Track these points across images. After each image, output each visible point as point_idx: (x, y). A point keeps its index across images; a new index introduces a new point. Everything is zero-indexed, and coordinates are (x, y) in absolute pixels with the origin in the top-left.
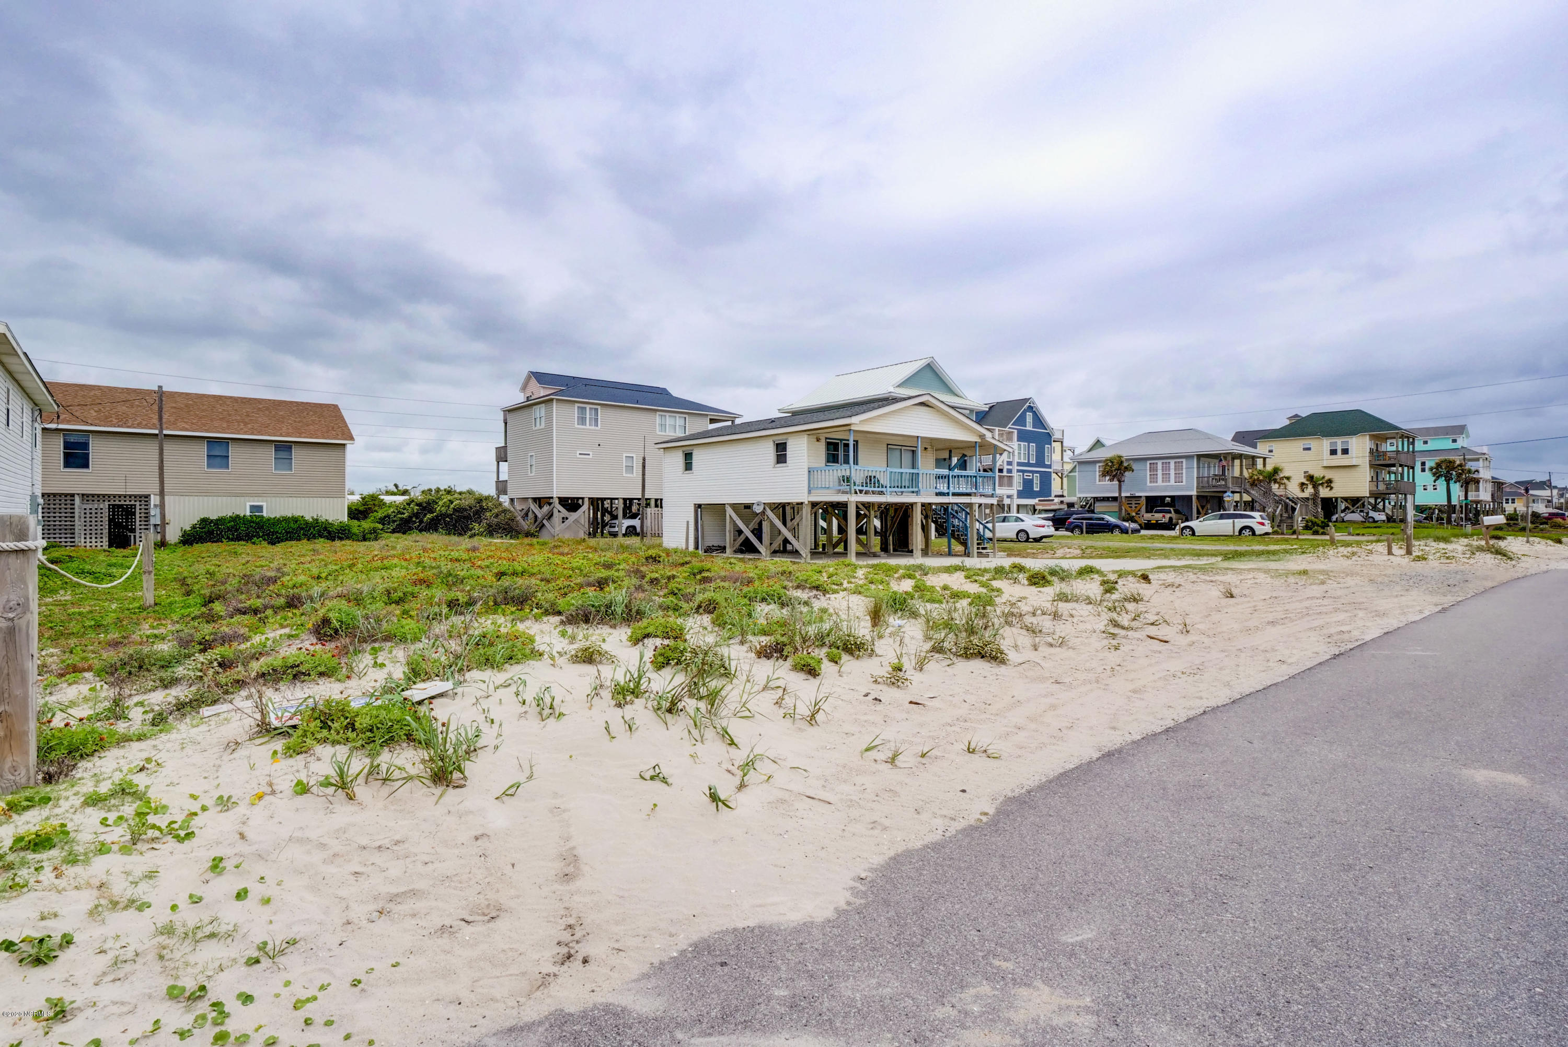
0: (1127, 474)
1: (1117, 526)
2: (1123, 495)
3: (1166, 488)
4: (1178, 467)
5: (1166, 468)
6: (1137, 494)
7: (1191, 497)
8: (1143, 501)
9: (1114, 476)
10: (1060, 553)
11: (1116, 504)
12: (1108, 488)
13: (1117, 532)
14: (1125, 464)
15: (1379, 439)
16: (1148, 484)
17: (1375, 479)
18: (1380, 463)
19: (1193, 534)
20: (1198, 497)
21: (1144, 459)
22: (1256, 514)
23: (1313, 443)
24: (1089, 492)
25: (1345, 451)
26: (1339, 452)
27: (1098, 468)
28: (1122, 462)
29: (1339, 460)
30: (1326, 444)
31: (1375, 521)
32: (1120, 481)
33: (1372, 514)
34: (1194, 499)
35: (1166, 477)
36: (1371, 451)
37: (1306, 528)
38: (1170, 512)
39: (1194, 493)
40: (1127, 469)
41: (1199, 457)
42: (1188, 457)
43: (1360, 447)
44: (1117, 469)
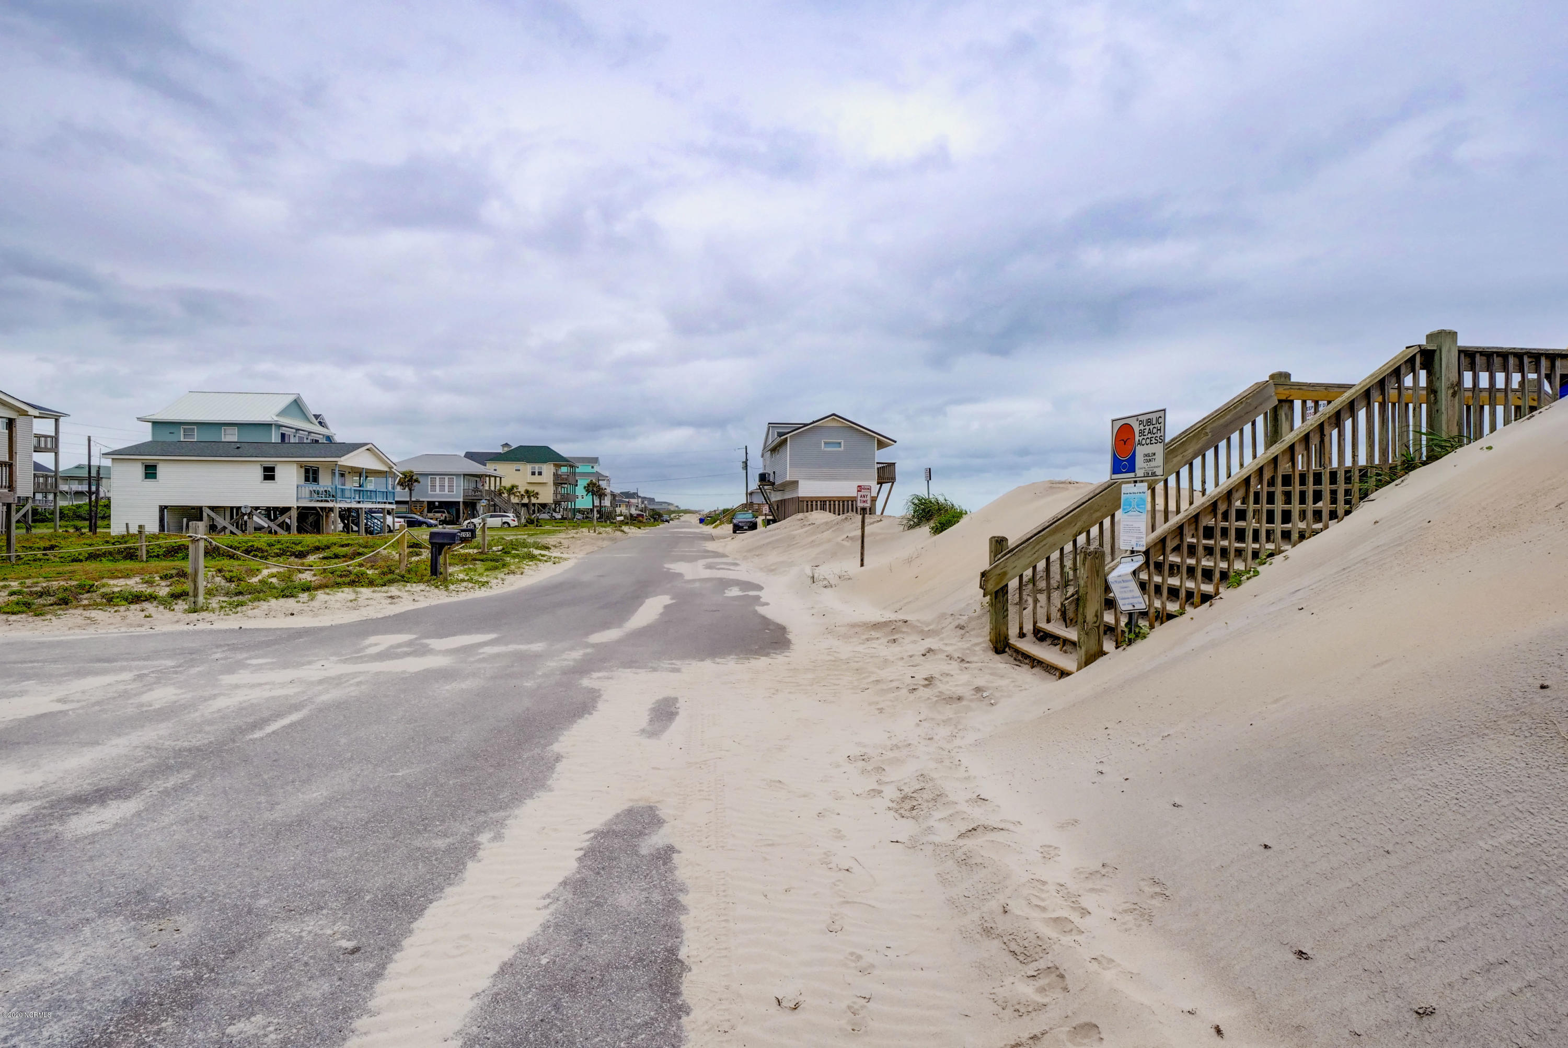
0: (416, 484)
2: (412, 499)
3: (442, 496)
4: (451, 480)
5: (442, 480)
6: (421, 500)
7: (458, 502)
8: (426, 504)
9: (407, 486)
11: (407, 506)
12: (403, 494)
14: (414, 478)
15: (558, 466)
16: (429, 492)
17: (556, 492)
18: (559, 481)
20: (463, 502)
21: (427, 475)
22: (510, 515)
23: (521, 466)
25: (540, 474)
26: (537, 473)
28: (412, 476)
29: (537, 479)
30: (529, 468)
31: (556, 519)
32: (410, 490)
33: (554, 514)
34: (461, 504)
35: (442, 488)
36: (554, 474)
37: (528, 523)
38: (444, 512)
39: (461, 500)
40: (416, 481)
41: (464, 475)
42: (458, 475)
43: (548, 470)
44: (409, 480)
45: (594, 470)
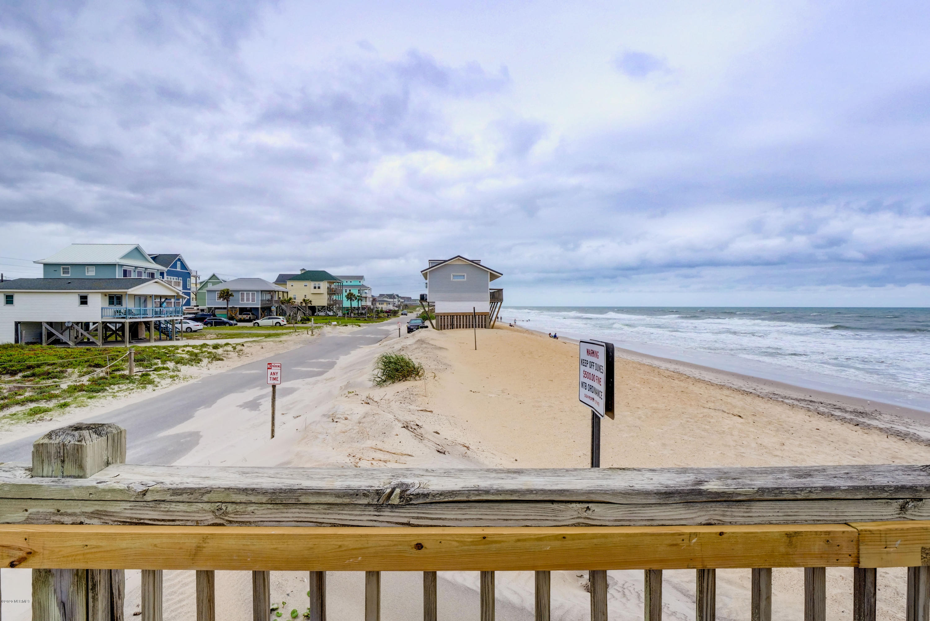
0: (231, 297)
1: (227, 323)
2: (229, 306)
3: (248, 304)
4: (253, 295)
5: (248, 295)
6: (235, 306)
7: (258, 308)
8: (238, 310)
9: (225, 299)
10: (207, 337)
11: (226, 311)
12: (222, 303)
13: (227, 325)
14: (230, 293)
15: (331, 283)
16: (240, 302)
17: (329, 299)
18: (331, 292)
19: (259, 326)
20: (261, 308)
21: (238, 291)
22: (281, 317)
23: (307, 283)
24: (213, 305)
25: (319, 288)
26: (317, 288)
27: (217, 295)
28: (228, 292)
29: (317, 291)
30: (312, 284)
31: (329, 316)
32: (227, 301)
33: (328, 312)
34: (260, 309)
35: (248, 300)
36: (328, 288)
37: (301, 320)
38: (249, 314)
39: (260, 306)
40: (231, 295)
41: (262, 291)
42: (258, 292)
43: (324, 286)
44: (226, 295)
45: (361, 284)
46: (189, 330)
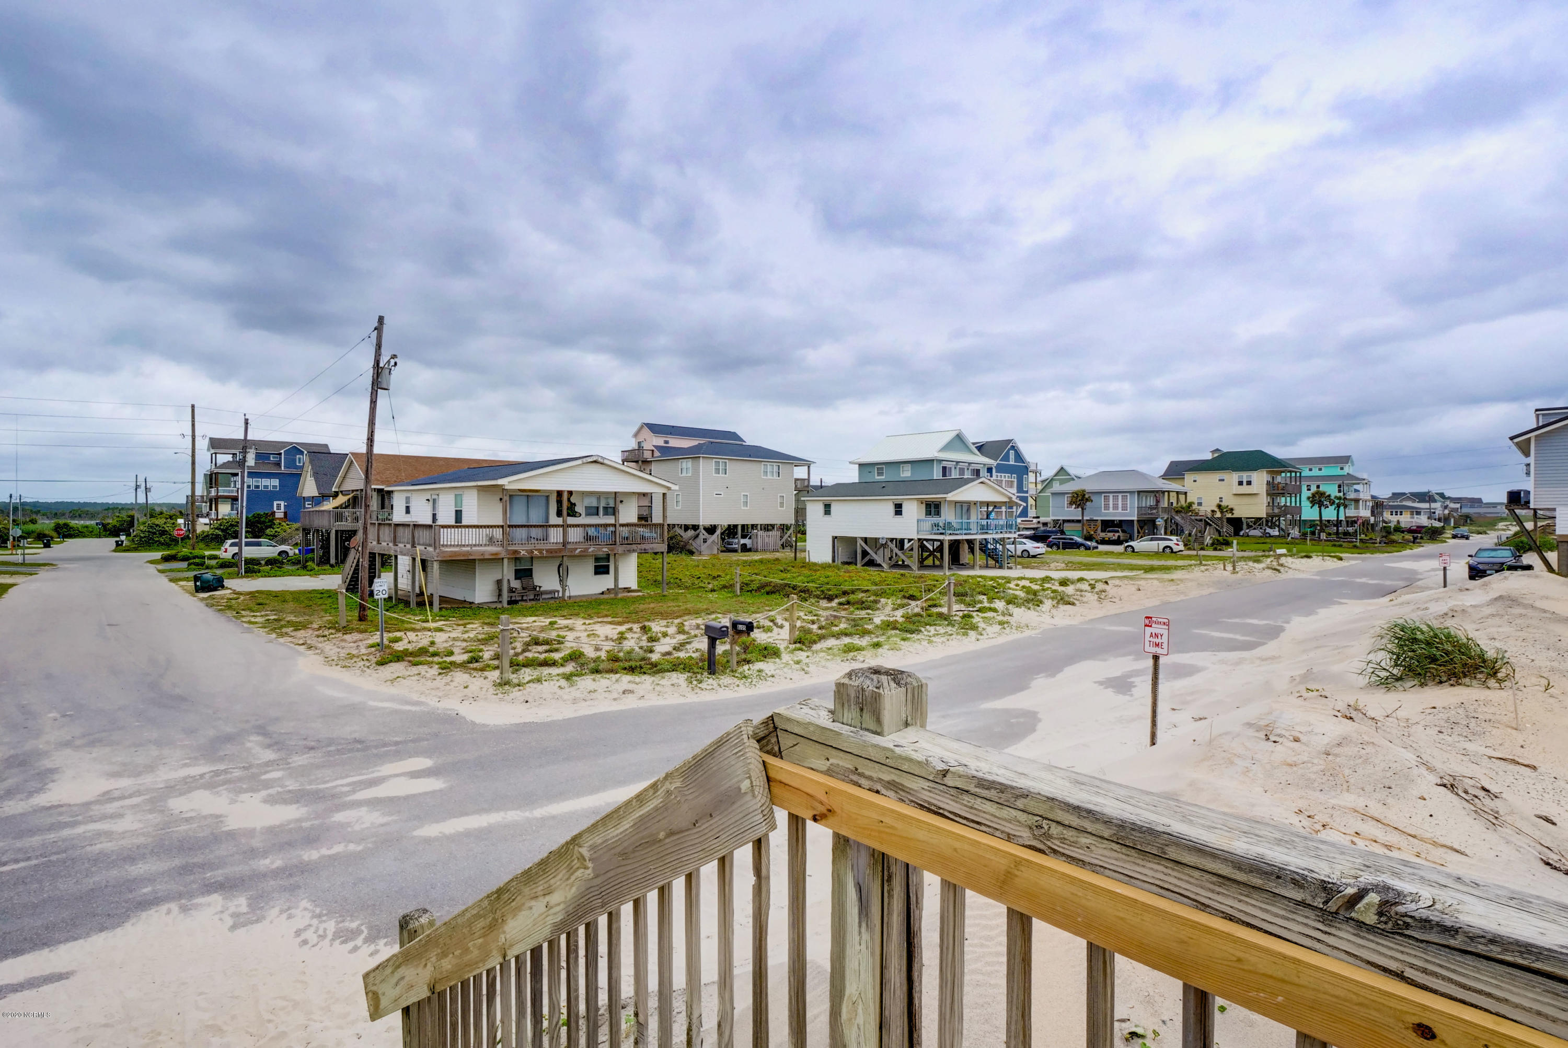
0: (1088, 503)
1: (1082, 545)
2: (1085, 518)
3: (1114, 515)
4: (1125, 498)
5: (1116, 498)
6: (1095, 518)
7: (1133, 521)
8: (1099, 524)
9: (1079, 505)
10: (1052, 565)
11: (1080, 525)
12: (1074, 513)
13: (1083, 548)
14: (1087, 496)
15: (1273, 474)
16: (1103, 511)
17: (1271, 504)
18: (1274, 491)
19: (1133, 551)
20: (1138, 521)
21: (1100, 493)
22: (1174, 538)
23: (1225, 475)
24: (1063, 516)
25: (1249, 483)
26: (1245, 483)
27: (1066, 500)
28: (1084, 495)
29: (1245, 489)
30: (1235, 477)
31: (1271, 536)
32: (1083, 509)
33: (1268, 530)
34: (1135, 523)
35: (1116, 507)
36: (1268, 483)
37: (1213, 544)
38: (1118, 532)
39: (1135, 518)
40: (1087, 500)
41: (1139, 492)
42: (1131, 492)
43: (1260, 479)
44: (1080, 499)
45: (1344, 472)
46: (1026, 554)
